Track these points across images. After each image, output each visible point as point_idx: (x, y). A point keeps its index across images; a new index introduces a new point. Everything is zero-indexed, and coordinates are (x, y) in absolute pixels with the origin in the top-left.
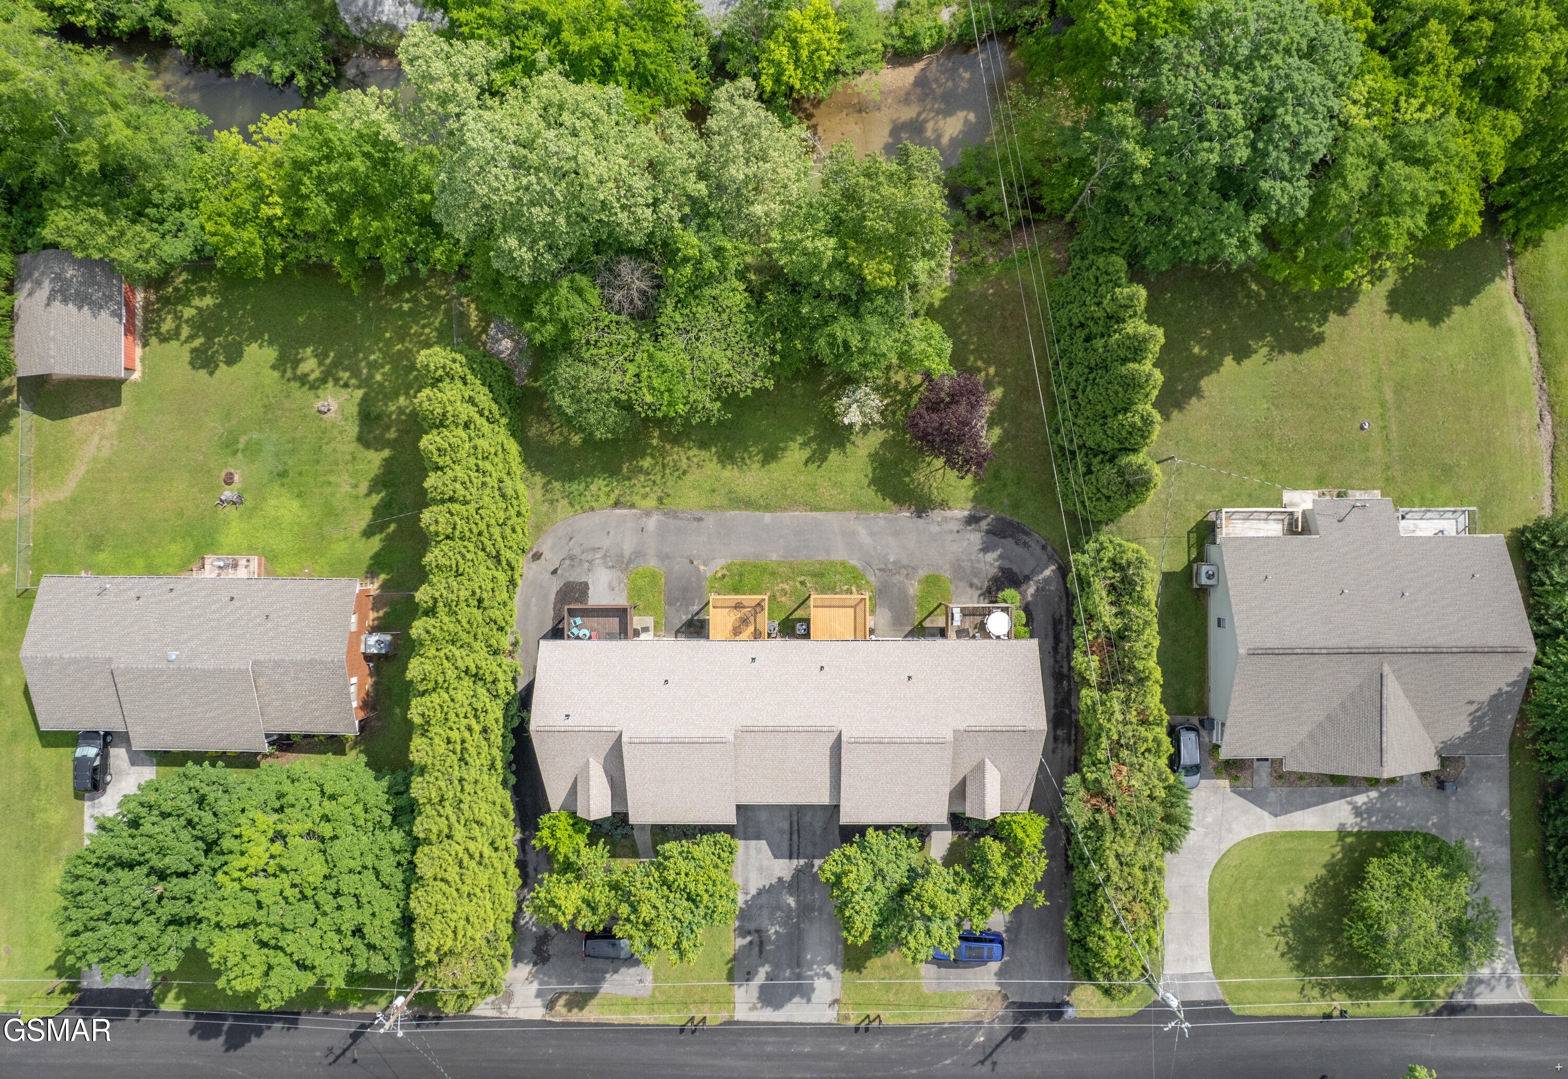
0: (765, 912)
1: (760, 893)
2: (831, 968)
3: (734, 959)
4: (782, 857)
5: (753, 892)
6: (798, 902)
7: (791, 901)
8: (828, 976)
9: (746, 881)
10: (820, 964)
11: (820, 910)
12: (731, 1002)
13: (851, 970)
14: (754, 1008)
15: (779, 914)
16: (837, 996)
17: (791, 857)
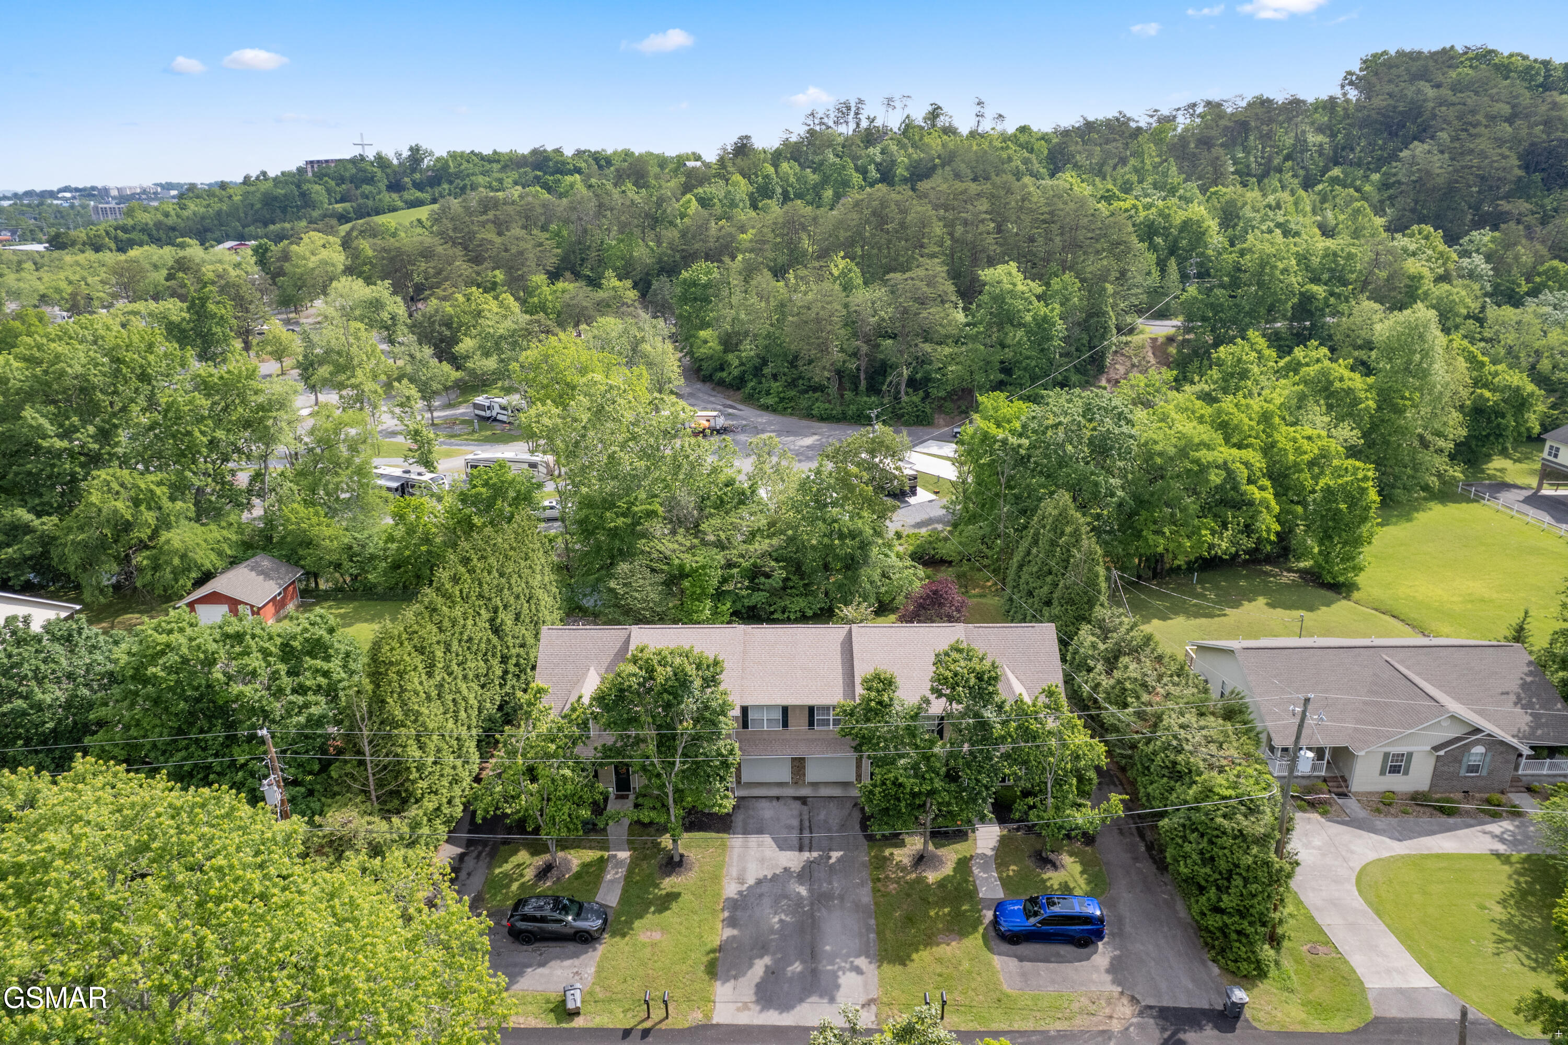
0: (767, 901)
1: (759, 882)
2: (862, 962)
3: (720, 949)
4: (790, 848)
5: (751, 881)
6: (811, 891)
7: (803, 891)
8: (858, 971)
9: (743, 870)
10: (845, 958)
11: (842, 898)
12: (709, 1000)
13: (891, 961)
14: (745, 1007)
15: (784, 902)
16: (874, 995)
17: (801, 849)
